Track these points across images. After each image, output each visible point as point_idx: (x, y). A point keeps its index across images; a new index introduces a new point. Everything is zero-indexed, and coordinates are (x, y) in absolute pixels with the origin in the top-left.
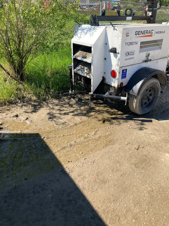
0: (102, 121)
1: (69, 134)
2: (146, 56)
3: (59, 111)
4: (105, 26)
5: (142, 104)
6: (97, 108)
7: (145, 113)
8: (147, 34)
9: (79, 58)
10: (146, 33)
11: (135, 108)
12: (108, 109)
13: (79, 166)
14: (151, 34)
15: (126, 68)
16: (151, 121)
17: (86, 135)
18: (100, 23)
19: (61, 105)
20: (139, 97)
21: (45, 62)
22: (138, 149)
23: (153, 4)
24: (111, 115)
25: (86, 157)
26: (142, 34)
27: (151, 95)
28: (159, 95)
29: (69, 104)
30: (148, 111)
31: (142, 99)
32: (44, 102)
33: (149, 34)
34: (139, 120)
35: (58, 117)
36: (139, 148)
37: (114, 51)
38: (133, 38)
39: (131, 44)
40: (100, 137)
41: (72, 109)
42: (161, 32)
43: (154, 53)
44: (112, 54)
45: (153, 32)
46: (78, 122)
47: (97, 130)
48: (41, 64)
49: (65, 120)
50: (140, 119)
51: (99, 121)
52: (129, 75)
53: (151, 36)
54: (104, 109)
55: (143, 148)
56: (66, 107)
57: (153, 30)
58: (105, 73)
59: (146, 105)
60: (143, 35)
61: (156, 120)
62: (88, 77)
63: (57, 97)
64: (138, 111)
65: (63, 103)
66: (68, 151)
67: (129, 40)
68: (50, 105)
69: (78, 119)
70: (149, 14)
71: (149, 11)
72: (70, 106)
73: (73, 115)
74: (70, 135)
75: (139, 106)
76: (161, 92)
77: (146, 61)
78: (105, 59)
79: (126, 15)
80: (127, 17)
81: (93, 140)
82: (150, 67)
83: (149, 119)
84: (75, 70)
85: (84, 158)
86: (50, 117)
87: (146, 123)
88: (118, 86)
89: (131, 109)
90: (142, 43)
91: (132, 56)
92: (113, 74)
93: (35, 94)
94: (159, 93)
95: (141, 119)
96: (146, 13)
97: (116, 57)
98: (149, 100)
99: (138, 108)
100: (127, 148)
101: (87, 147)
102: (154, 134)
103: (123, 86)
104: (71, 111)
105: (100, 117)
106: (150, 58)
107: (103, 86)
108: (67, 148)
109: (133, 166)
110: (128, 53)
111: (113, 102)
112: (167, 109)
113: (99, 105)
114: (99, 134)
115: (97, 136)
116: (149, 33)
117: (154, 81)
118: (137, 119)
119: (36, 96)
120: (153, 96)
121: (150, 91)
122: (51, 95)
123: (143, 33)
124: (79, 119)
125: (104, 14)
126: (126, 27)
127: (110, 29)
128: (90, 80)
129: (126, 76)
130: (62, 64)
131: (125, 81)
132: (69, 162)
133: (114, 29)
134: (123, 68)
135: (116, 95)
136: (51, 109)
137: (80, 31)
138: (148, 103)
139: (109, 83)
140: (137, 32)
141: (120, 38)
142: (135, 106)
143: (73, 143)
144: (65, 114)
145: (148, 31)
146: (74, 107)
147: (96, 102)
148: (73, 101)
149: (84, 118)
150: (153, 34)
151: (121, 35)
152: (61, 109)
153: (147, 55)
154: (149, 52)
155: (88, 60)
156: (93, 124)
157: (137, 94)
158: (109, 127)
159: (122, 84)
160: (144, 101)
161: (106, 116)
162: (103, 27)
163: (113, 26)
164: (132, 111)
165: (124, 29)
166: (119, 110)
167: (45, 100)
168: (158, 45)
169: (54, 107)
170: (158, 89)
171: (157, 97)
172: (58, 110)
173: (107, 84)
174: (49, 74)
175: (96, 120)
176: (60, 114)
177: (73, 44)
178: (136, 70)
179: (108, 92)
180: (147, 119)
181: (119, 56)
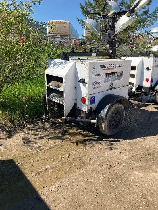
0: (75, 143)
1: (43, 158)
2: (110, 85)
3: (33, 136)
4: (74, 61)
5: (110, 126)
6: (71, 131)
7: (114, 133)
8: (109, 68)
9: (52, 87)
10: (109, 66)
11: (104, 129)
12: (81, 132)
13: (54, 190)
14: (113, 67)
15: (94, 96)
16: (119, 141)
17: (61, 158)
18: (70, 58)
19: (36, 130)
20: (107, 120)
21: (20, 89)
22: (109, 169)
23: (112, 43)
24: (84, 137)
25: (61, 181)
26: (106, 67)
27: (117, 117)
28: (124, 117)
29: (44, 128)
30: (116, 132)
31: (110, 122)
32: (19, 128)
33: (112, 67)
34: (109, 141)
35: (33, 142)
36: (110, 167)
37: (83, 81)
38: (98, 71)
39: (97, 75)
40: (74, 160)
41: (47, 133)
42: (121, 66)
43: (117, 82)
44: (81, 84)
45: (115, 66)
46: (52, 146)
47: (71, 152)
48: (16, 92)
49: (39, 145)
50: (109, 139)
51: (72, 143)
52: (97, 102)
53: (113, 69)
54: (76, 132)
55: (114, 167)
56: (40, 131)
57: (114, 64)
58: (76, 100)
59: (114, 126)
60: (107, 68)
61: (124, 140)
62: (61, 103)
63: (32, 122)
64: (107, 132)
65: (37, 127)
66: (42, 176)
67: (95, 72)
68: (25, 130)
69: (52, 142)
70: (110, 51)
71: (110, 49)
72: (44, 130)
73: (49, 139)
74: (45, 159)
75: (107, 127)
76: (126, 115)
77: (110, 89)
78: (76, 88)
79: (92, 52)
80: (93, 54)
81: (67, 163)
82: (114, 94)
83: (117, 139)
84: (49, 97)
85: (59, 182)
86: (24, 142)
87: (115, 143)
88: (88, 110)
89: (101, 131)
90: (106, 74)
91: (99, 85)
92: (84, 100)
93: (10, 120)
94: (124, 115)
95: (111, 139)
96: (108, 51)
97: (85, 86)
98: (116, 122)
100: (99, 168)
101: (62, 170)
102: (123, 153)
103: (93, 110)
105: (74, 139)
106: (113, 86)
107: (75, 111)
108: (41, 173)
109: (106, 186)
110: (95, 83)
111: (85, 125)
112: (132, 130)
113: (72, 128)
114: (73, 156)
115: (71, 159)
116: (111, 66)
117: (119, 105)
118: (107, 139)
119: (10, 122)
120: (118, 118)
121: (116, 114)
122: (25, 120)
123: (106, 66)
124: (53, 143)
125: (73, 51)
126: (92, 62)
127: (78, 63)
128: (63, 106)
129: (94, 102)
130: (36, 91)
131: (94, 106)
132: (44, 187)
133: (82, 63)
134: (92, 96)
135: (87, 118)
136: (26, 134)
137: (52, 65)
138: (115, 124)
140: (101, 66)
141: (88, 71)
142: (104, 127)
143: (47, 167)
144: (40, 138)
145: (110, 65)
146: (49, 131)
147: (69, 125)
148: (47, 125)
149: (58, 141)
150: (115, 67)
151: (88, 68)
152: (36, 133)
153: (111, 84)
154: (112, 82)
156: (67, 147)
157: (105, 117)
158: (82, 149)
159: (91, 108)
160: (112, 123)
161: (80, 138)
163: (81, 61)
164: (102, 132)
165: (90, 64)
166: (91, 132)
167: (19, 125)
168: (120, 76)
169: (29, 132)
170: (123, 113)
171: (122, 119)
172: (33, 134)
173: (79, 108)
174: (23, 101)
175: (69, 143)
176: (36, 138)
177: (47, 75)
178: (102, 97)
179: (80, 116)
180: (115, 139)
181: (87, 85)
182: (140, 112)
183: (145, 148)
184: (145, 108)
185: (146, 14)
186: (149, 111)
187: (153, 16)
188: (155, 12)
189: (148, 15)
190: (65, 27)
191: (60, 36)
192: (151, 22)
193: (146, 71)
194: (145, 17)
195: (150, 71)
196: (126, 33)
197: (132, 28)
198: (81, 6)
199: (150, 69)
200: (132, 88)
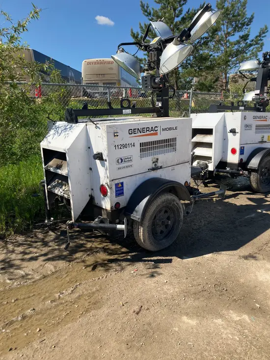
0: (92, 267)
1: (26, 296)
2: (153, 162)
3: (21, 255)
4: (85, 124)
5: (153, 232)
6: (89, 245)
7: (162, 248)
9: (52, 170)
10: (147, 131)
11: (142, 240)
12: (106, 246)
13: (27, 356)
14: (155, 132)
15: (121, 181)
16: (170, 261)
17: (57, 295)
18: (80, 119)
19: (29, 245)
20: (147, 223)
22: (138, 313)
23: (160, 91)
24: (110, 254)
25: (45, 338)
26: (140, 132)
27: (168, 218)
28: (182, 218)
29: (43, 242)
30: (167, 245)
31: (153, 226)
32: (1, 242)
33: (152, 132)
34: (151, 261)
35: (17, 266)
36: (140, 310)
37: (99, 156)
38: (127, 139)
39: (124, 146)
40: (79, 297)
41: (45, 250)
42: (170, 129)
43: (164, 158)
44: (98, 162)
45: (158, 129)
46: (49, 273)
47: (78, 284)
49: (27, 272)
50: (152, 258)
51: (87, 266)
52: (128, 192)
53: (156, 134)
54: (98, 246)
55: (148, 309)
56: (35, 247)
58: (92, 189)
59: (164, 235)
60: (142, 134)
61: (179, 259)
62: (66, 196)
64: (148, 246)
65: (33, 240)
66: (15, 329)
67: (119, 141)
68: (10, 246)
69: (50, 267)
70: (158, 105)
71: (158, 100)
72: (43, 245)
73: (44, 261)
74: (29, 297)
75: (149, 237)
76: (187, 213)
77: (153, 169)
78: (91, 169)
79: (123, 108)
80: (124, 111)
81: (67, 303)
82: (163, 177)
83: (167, 258)
84: (49, 187)
85: (41, 340)
86: (3, 266)
87: (162, 265)
88: (111, 208)
90: (141, 145)
91: (129, 164)
94: (182, 214)
95: (155, 258)
97: (103, 165)
98: (167, 226)
99: (147, 241)
100: (120, 312)
101: (52, 317)
102: (171, 284)
103: (121, 207)
104: (43, 253)
105: (91, 260)
106: (159, 164)
107: (92, 209)
108: (15, 324)
109: (124, 346)
110: (121, 159)
111: (108, 234)
112: (198, 240)
113: (93, 239)
114: (80, 290)
115: (76, 295)
116: (153, 130)
117: (168, 196)
118: (149, 259)
120: (172, 219)
121: (166, 212)
123: (142, 130)
124: (52, 268)
125: (85, 107)
126: (115, 124)
127: (91, 127)
129: (123, 193)
131: (123, 200)
132: (11, 350)
133: (97, 127)
134: (117, 182)
135: (110, 223)
136: (10, 252)
137: (52, 132)
138: (165, 231)
139: (99, 205)
140: (132, 130)
141: (105, 139)
142: (142, 237)
143: (29, 312)
144: (32, 259)
145: (149, 128)
146: (50, 246)
147: (91, 234)
148: (51, 236)
149: (61, 264)
150: (158, 132)
151: (105, 135)
152: (27, 251)
153: (154, 160)
154: (156, 157)
155: (63, 172)
156: (75, 274)
157: (141, 219)
158: (101, 278)
159: (118, 204)
160: (159, 229)
161: (102, 256)
162: (83, 125)
163: (94, 123)
166: (124, 246)
167: (3, 237)
168: (171, 145)
169: (16, 248)
170: (177, 210)
171: (179, 220)
172: (21, 253)
173: (97, 205)
175: (81, 266)
176: (23, 260)
177: (43, 149)
178: (139, 183)
179: (99, 218)
180: (164, 258)
181: (107, 163)
182: (220, 208)
183: (213, 273)
184: (231, 201)
185: (245, 40)
186: (238, 204)
187: (257, 44)
188: (260, 36)
189: (248, 41)
190: (111, 69)
191: (104, 84)
192: (253, 53)
193: (230, 135)
194: (243, 45)
195: (238, 135)
196: (212, 73)
197: (219, 64)
198: (132, 33)
199: (237, 131)
200: (207, 166)
